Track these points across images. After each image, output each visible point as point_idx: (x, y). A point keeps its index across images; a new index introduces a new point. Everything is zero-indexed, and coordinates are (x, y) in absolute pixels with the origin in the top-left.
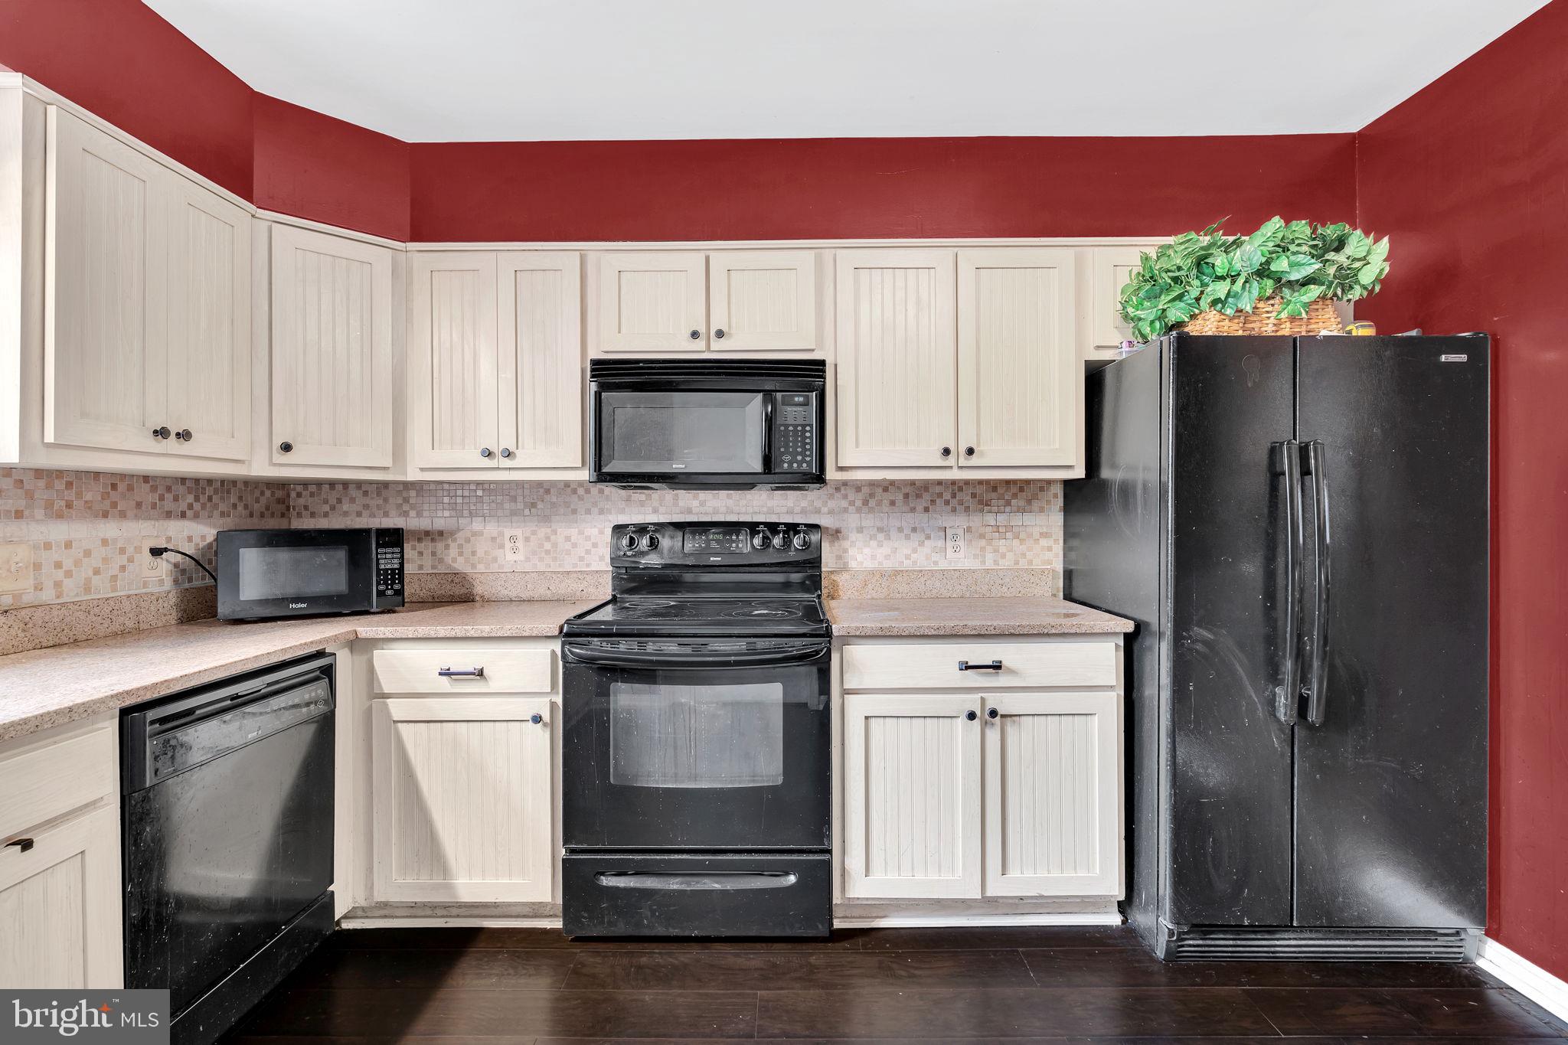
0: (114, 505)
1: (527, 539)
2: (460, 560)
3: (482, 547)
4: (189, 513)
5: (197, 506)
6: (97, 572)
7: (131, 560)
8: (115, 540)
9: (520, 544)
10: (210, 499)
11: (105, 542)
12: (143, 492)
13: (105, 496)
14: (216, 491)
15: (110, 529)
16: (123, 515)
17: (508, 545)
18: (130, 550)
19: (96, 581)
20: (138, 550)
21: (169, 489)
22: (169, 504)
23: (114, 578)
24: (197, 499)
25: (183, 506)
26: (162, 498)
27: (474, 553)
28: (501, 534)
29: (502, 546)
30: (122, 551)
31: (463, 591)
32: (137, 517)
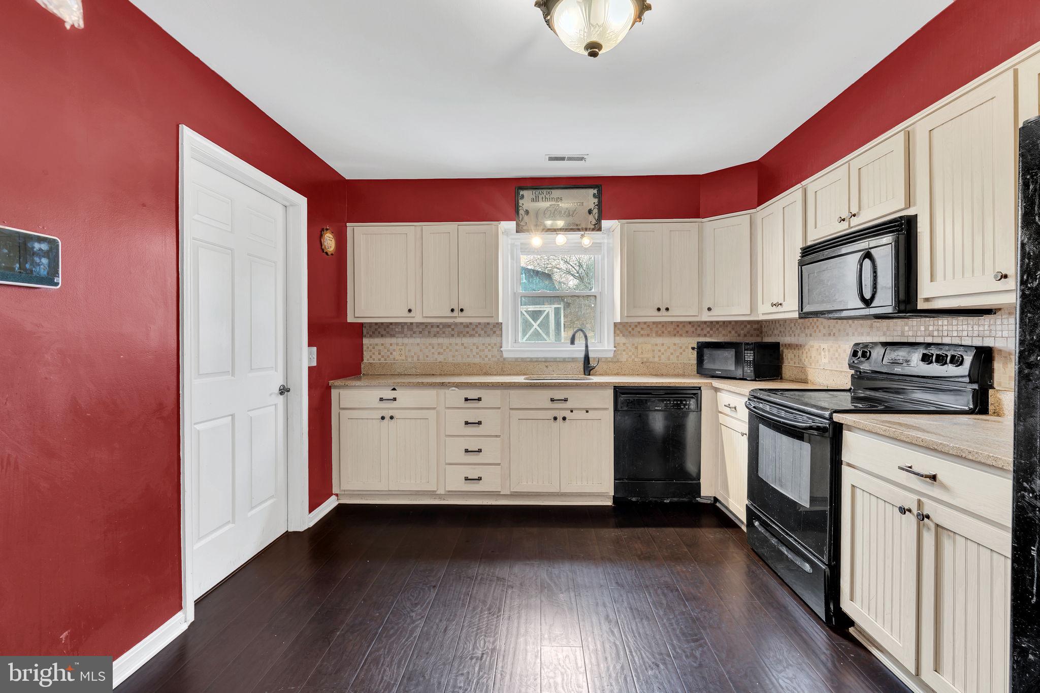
0: (678, 332)
1: (829, 351)
2: (806, 360)
3: (814, 353)
4: (708, 335)
5: (711, 332)
6: (672, 354)
7: (684, 351)
8: (678, 344)
9: (827, 353)
10: (718, 329)
11: (675, 344)
12: (689, 328)
13: (675, 329)
14: (720, 326)
15: (677, 340)
16: (681, 335)
17: (823, 353)
18: (684, 347)
19: (671, 357)
20: (687, 347)
21: (699, 326)
22: (699, 331)
23: (678, 357)
24: (711, 329)
25: (705, 332)
26: (696, 329)
27: (811, 357)
28: (820, 347)
29: (820, 354)
30: (681, 348)
31: (805, 377)
32: (687, 336)
